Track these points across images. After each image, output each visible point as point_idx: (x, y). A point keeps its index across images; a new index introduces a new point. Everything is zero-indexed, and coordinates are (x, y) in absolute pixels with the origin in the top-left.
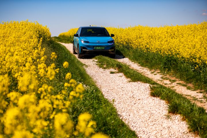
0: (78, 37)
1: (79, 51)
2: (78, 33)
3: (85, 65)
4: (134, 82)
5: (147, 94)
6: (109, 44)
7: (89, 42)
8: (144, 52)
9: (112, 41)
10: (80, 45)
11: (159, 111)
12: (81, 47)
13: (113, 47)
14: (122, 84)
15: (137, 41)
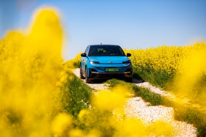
0: (86, 57)
1: (87, 75)
2: (86, 53)
3: (94, 89)
4: (154, 106)
5: (170, 118)
6: (125, 65)
7: (99, 62)
8: (168, 74)
9: (129, 62)
10: (89, 67)
11: (185, 135)
12: (89, 68)
13: (129, 69)
14: (139, 109)
15: (159, 61)
